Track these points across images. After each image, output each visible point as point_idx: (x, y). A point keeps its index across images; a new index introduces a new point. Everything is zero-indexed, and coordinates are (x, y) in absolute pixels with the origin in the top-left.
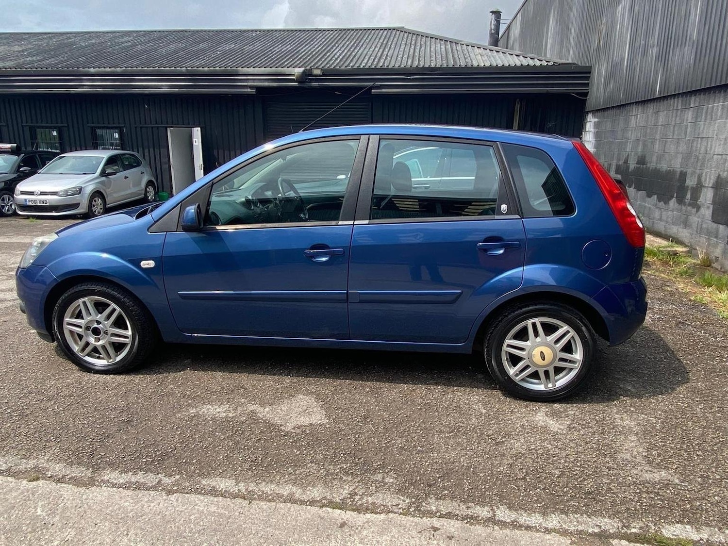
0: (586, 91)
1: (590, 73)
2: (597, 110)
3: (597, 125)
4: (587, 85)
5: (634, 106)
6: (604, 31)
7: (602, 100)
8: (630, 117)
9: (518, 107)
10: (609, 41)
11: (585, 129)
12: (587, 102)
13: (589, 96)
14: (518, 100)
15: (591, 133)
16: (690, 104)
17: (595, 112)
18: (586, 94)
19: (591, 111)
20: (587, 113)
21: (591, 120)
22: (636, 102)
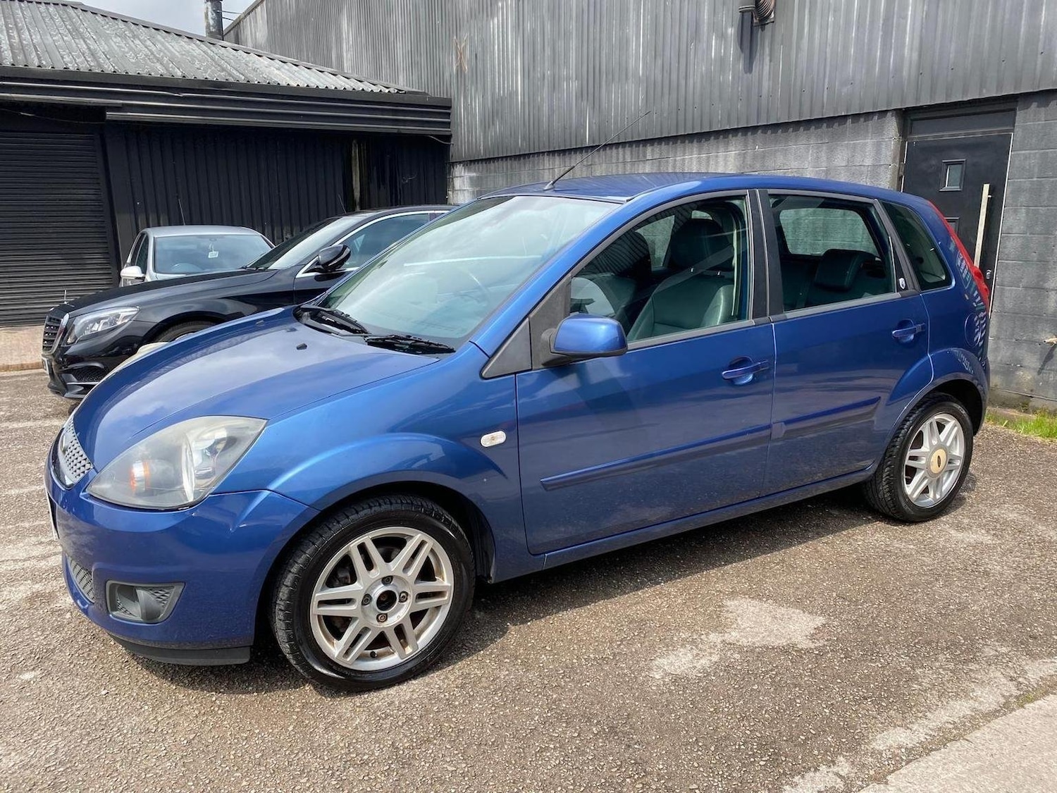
0: (448, 133)
1: (449, 108)
2: (471, 161)
3: (474, 182)
4: (448, 124)
5: (546, 158)
6: (468, 52)
7: (482, 148)
8: (541, 171)
9: (355, 152)
10: (480, 66)
11: (453, 187)
12: (452, 149)
13: (452, 140)
14: (354, 141)
15: (466, 193)
16: (645, 156)
17: (470, 163)
18: (448, 138)
19: (460, 163)
20: (453, 164)
21: (463, 174)
22: (549, 152)
